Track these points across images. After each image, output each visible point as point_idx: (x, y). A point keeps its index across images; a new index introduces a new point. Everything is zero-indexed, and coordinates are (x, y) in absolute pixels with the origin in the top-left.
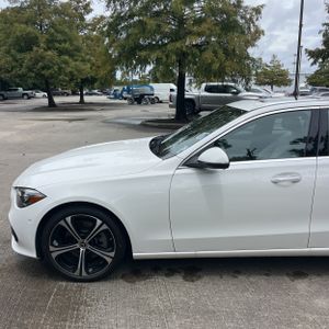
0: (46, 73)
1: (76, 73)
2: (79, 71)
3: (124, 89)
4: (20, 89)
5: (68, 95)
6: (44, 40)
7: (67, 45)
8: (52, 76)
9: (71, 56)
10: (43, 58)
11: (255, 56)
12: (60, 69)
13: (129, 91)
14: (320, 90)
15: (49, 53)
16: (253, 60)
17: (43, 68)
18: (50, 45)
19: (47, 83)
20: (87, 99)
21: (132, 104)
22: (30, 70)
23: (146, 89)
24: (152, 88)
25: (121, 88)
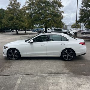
0: (16, 26)
1: (23, 26)
2: (24, 25)
3: (36, 30)
4: (10, 29)
5: (23, 31)
6: (16, 18)
10: (15, 22)
12: (19, 25)
13: (37, 30)
15: (17, 21)
17: (15, 25)
19: (16, 28)
20: (27, 32)
21: (38, 33)
22: (12, 25)
23: (42, 29)
24: (43, 29)
25: (35, 29)
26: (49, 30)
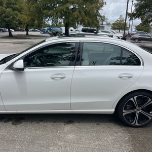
0: (7, 19)
3: (48, 29)
5: (23, 31)
6: (5, 3)
7: (17, 6)
8: (9, 21)
9: (20, 11)
10: (5, 12)
11: (102, 15)
12: (13, 17)
13: (50, 30)
14: (140, 33)
15: (8, 9)
16: (101, 16)
17: (5, 17)
18: (9, 6)
21: (52, 36)
23: (59, 30)
24: (61, 29)
25: (46, 28)
26: (71, 30)
